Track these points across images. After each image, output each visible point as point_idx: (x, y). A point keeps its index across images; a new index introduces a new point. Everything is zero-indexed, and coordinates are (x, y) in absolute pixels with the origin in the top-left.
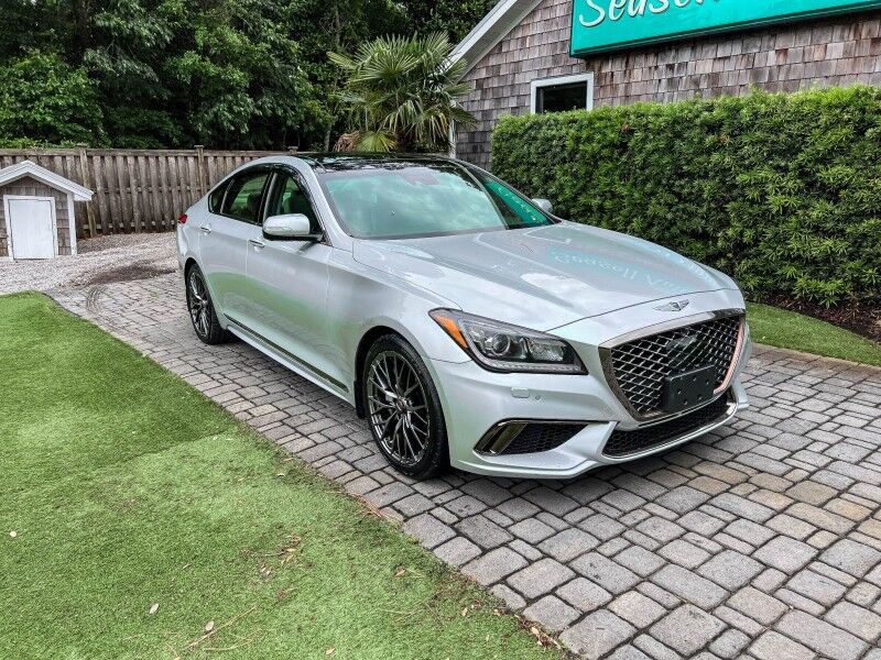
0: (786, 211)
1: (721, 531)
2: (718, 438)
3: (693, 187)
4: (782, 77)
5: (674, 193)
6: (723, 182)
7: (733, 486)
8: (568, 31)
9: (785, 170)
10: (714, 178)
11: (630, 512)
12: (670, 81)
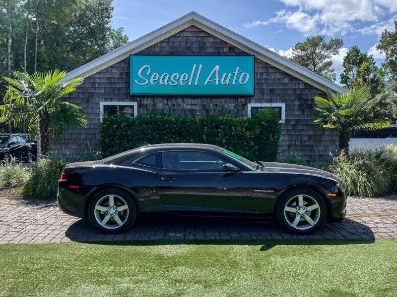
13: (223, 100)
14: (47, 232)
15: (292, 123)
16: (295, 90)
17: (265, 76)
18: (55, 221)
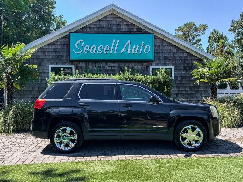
12: (100, 70)
13: (133, 64)
14: (13, 157)
15: (179, 79)
16: (181, 57)
17: (161, 48)
18: (18, 149)
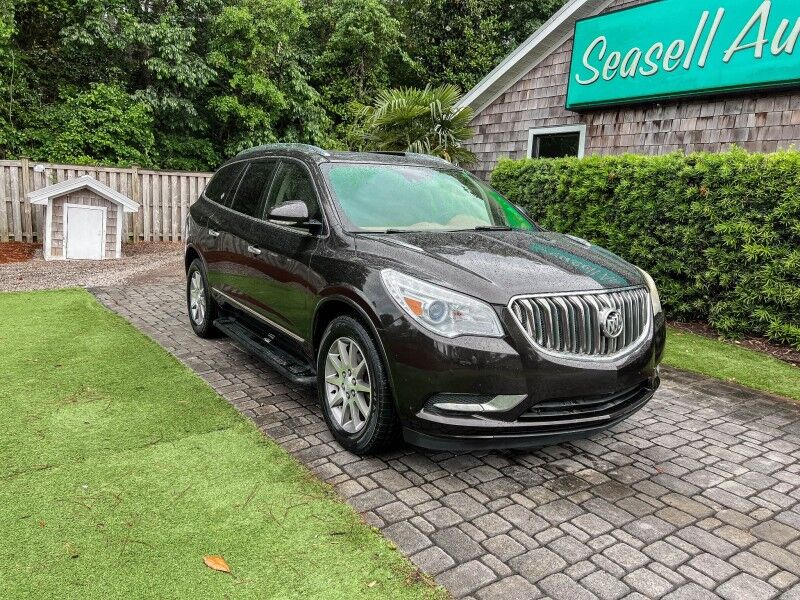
0: (761, 260)
1: (685, 563)
2: (686, 471)
3: (673, 232)
4: (760, 137)
5: (655, 236)
6: (702, 229)
7: (698, 520)
8: (565, 88)
9: (761, 222)
10: (693, 225)
11: (598, 536)
12: (656, 135)
